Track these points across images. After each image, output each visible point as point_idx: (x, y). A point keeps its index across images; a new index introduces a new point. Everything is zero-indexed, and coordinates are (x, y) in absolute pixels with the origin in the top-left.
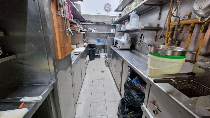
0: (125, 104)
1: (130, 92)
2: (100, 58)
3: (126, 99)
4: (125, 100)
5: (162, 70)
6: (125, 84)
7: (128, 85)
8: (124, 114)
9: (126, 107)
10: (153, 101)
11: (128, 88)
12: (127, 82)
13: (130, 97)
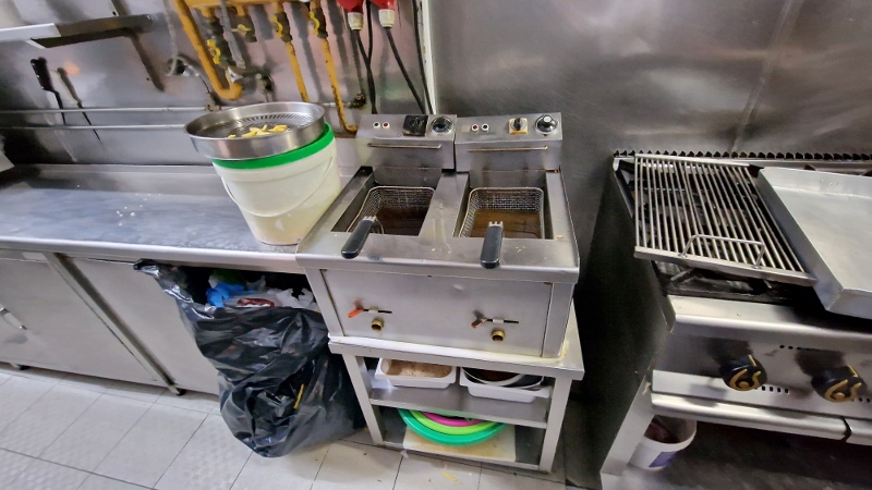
0: (263, 396)
1: (248, 347)
3: (254, 379)
4: (251, 389)
6: (198, 342)
7: (215, 335)
8: (286, 423)
9: (273, 398)
10: (354, 308)
11: (226, 343)
12: (201, 326)
13: (263, 361)
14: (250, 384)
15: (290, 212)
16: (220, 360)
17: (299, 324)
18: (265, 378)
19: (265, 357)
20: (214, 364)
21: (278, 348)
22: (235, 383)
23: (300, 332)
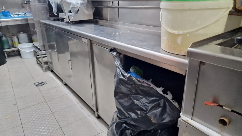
1: (133, 102)
2: (21, 57)
3: (129, 121)
4: (124, 125)
5: (200, 31)
6: (115, 89)
7: (124, 89)
11: (126, 95)
12: (121, 82)
13: (136, 113)
14: (125, 123)
15: (189, 33)
16: (120, 103)
17: (162, 105)
18: (133, 123)
19: (139, 112)
20: (116, 104)
21: (146, 111)
22: (120, 119)
23: (160, 109)
